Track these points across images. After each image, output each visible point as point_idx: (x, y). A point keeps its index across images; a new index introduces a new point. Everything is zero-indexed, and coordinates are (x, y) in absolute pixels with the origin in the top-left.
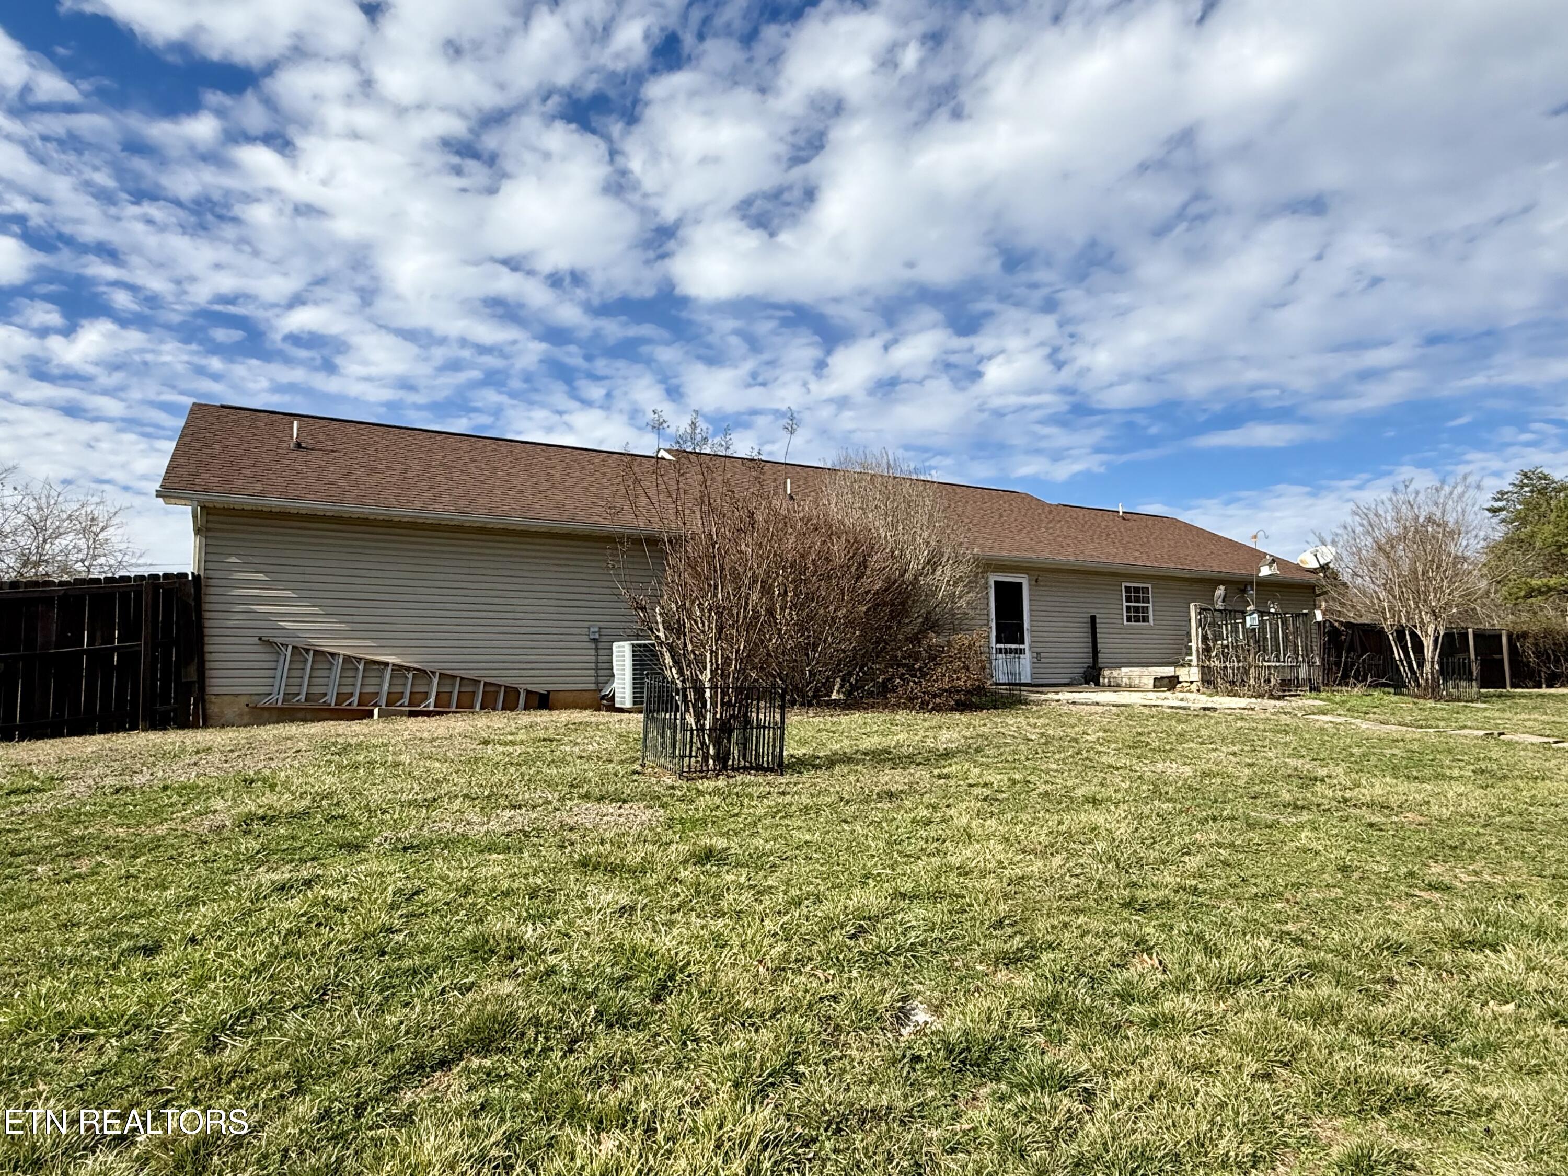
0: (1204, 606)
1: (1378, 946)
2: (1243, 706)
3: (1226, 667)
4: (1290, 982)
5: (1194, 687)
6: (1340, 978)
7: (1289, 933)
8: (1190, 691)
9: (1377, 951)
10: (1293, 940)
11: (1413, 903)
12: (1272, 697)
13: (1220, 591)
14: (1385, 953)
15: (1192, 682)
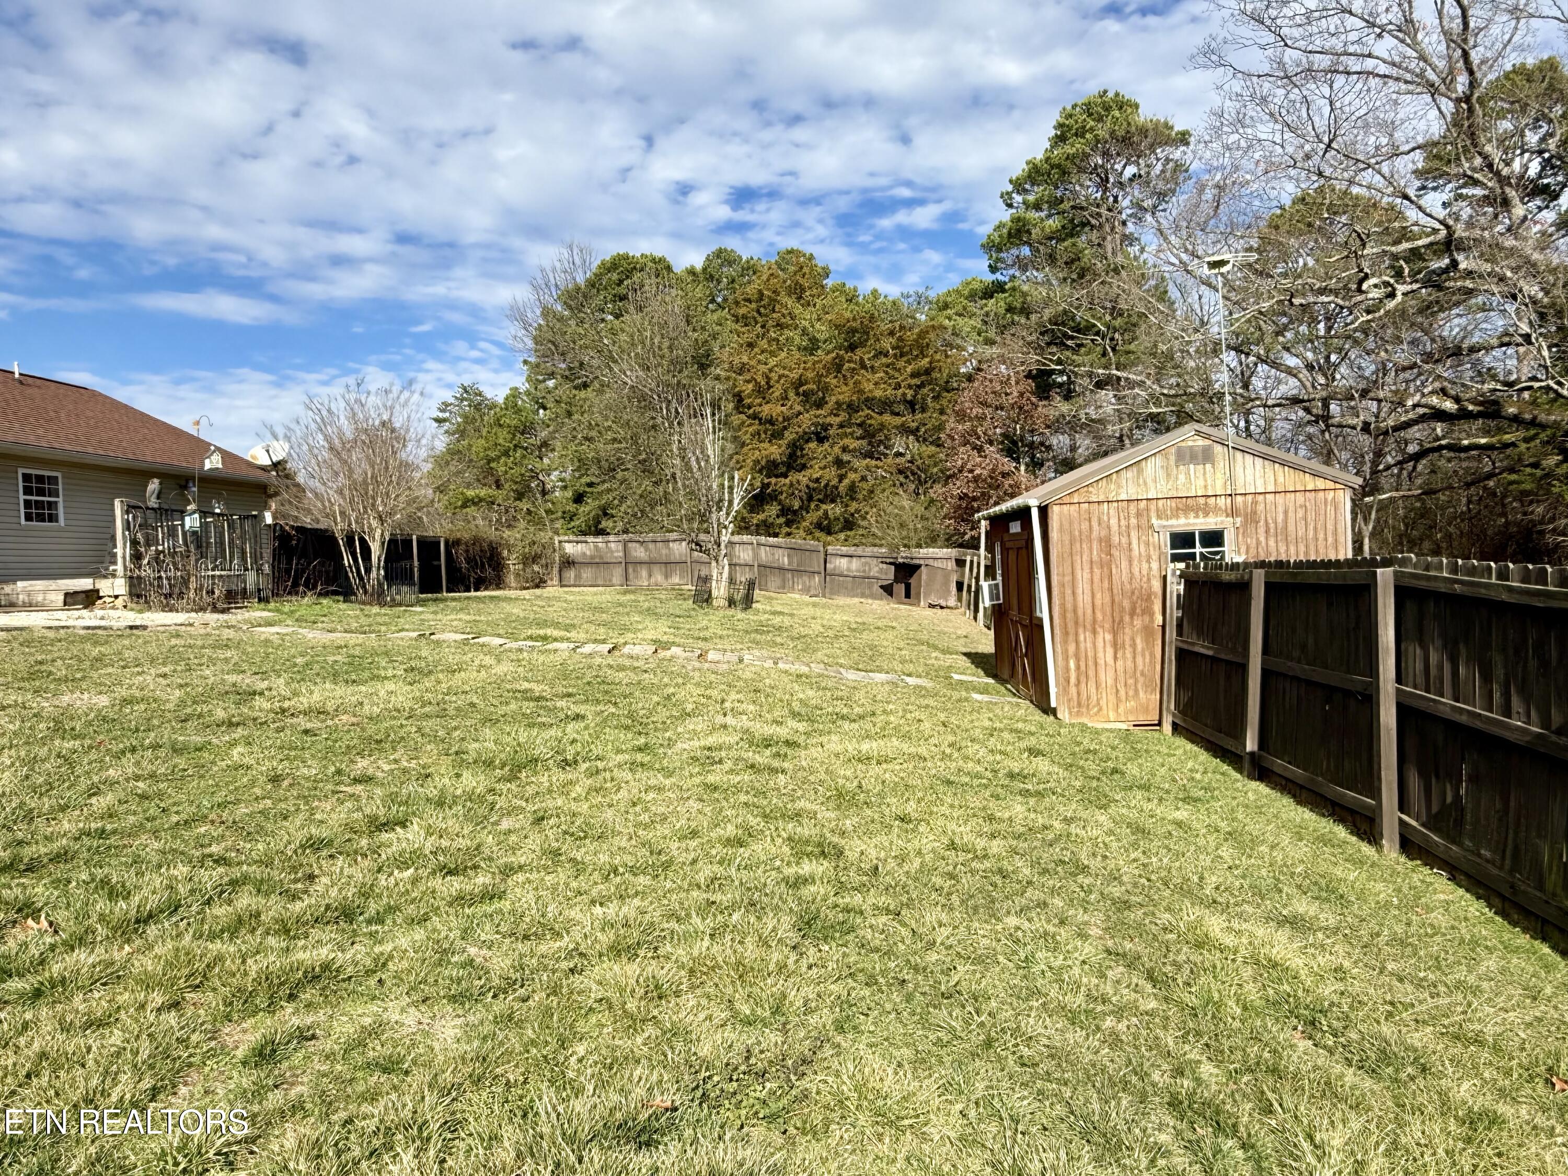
0: (134, 502)
1: (301, 846)
2: (179, 622)
3: (160, 578)
4: (209, 903)
5: (119, 602)
6: (262, 887)
7: (210, 856)
8: (113, 608)
9: (300, 851)
10: (215, 861)
11: (338, 799)
12: (215, 610)
13: (154, 485)
14: (308, 851)
15: (116, 597)
